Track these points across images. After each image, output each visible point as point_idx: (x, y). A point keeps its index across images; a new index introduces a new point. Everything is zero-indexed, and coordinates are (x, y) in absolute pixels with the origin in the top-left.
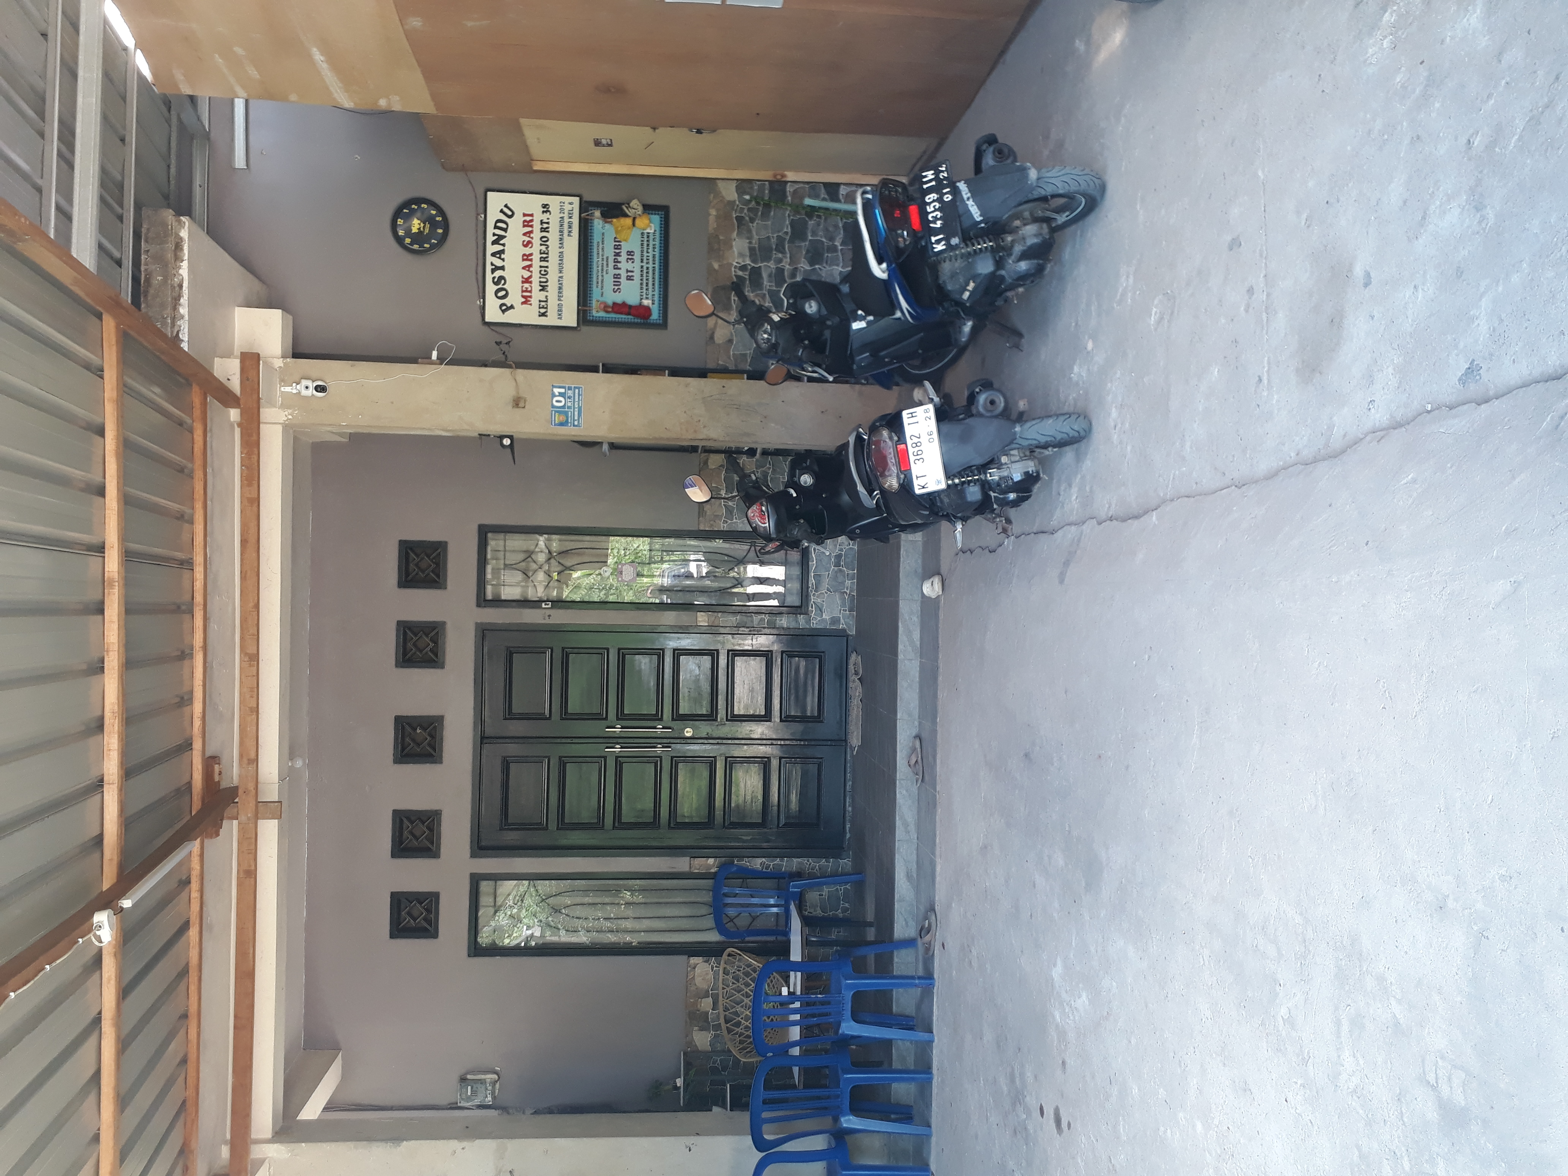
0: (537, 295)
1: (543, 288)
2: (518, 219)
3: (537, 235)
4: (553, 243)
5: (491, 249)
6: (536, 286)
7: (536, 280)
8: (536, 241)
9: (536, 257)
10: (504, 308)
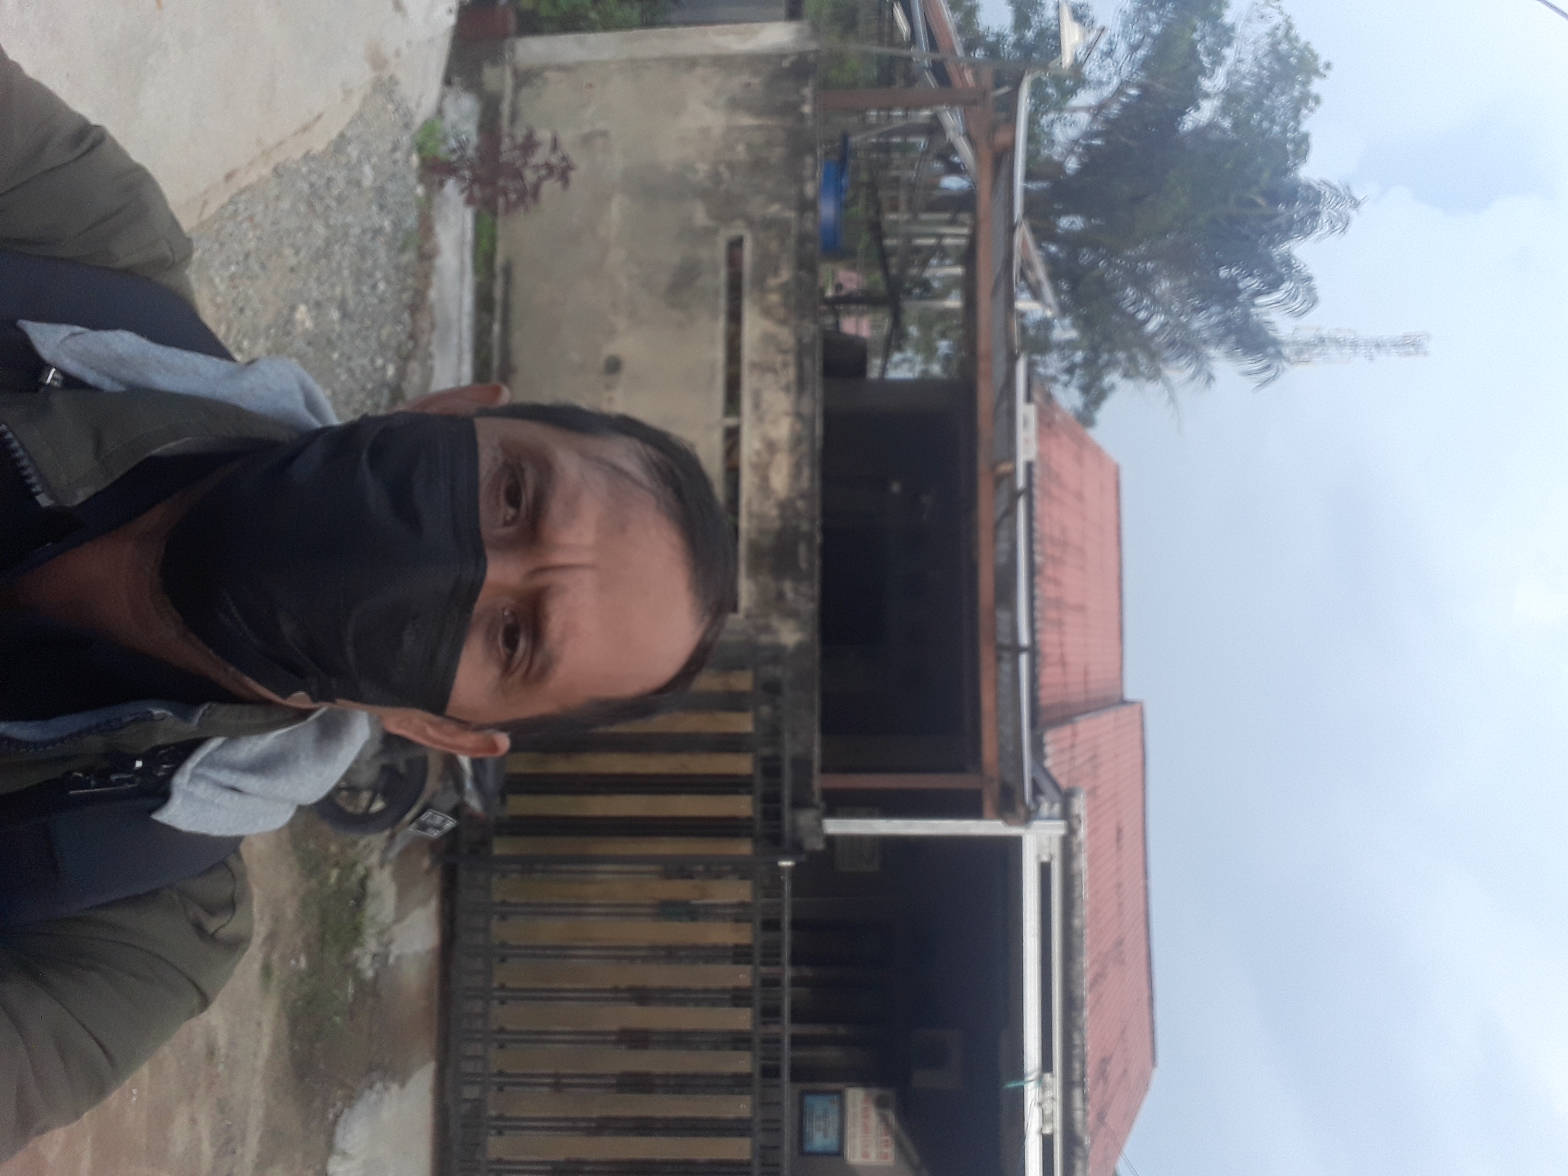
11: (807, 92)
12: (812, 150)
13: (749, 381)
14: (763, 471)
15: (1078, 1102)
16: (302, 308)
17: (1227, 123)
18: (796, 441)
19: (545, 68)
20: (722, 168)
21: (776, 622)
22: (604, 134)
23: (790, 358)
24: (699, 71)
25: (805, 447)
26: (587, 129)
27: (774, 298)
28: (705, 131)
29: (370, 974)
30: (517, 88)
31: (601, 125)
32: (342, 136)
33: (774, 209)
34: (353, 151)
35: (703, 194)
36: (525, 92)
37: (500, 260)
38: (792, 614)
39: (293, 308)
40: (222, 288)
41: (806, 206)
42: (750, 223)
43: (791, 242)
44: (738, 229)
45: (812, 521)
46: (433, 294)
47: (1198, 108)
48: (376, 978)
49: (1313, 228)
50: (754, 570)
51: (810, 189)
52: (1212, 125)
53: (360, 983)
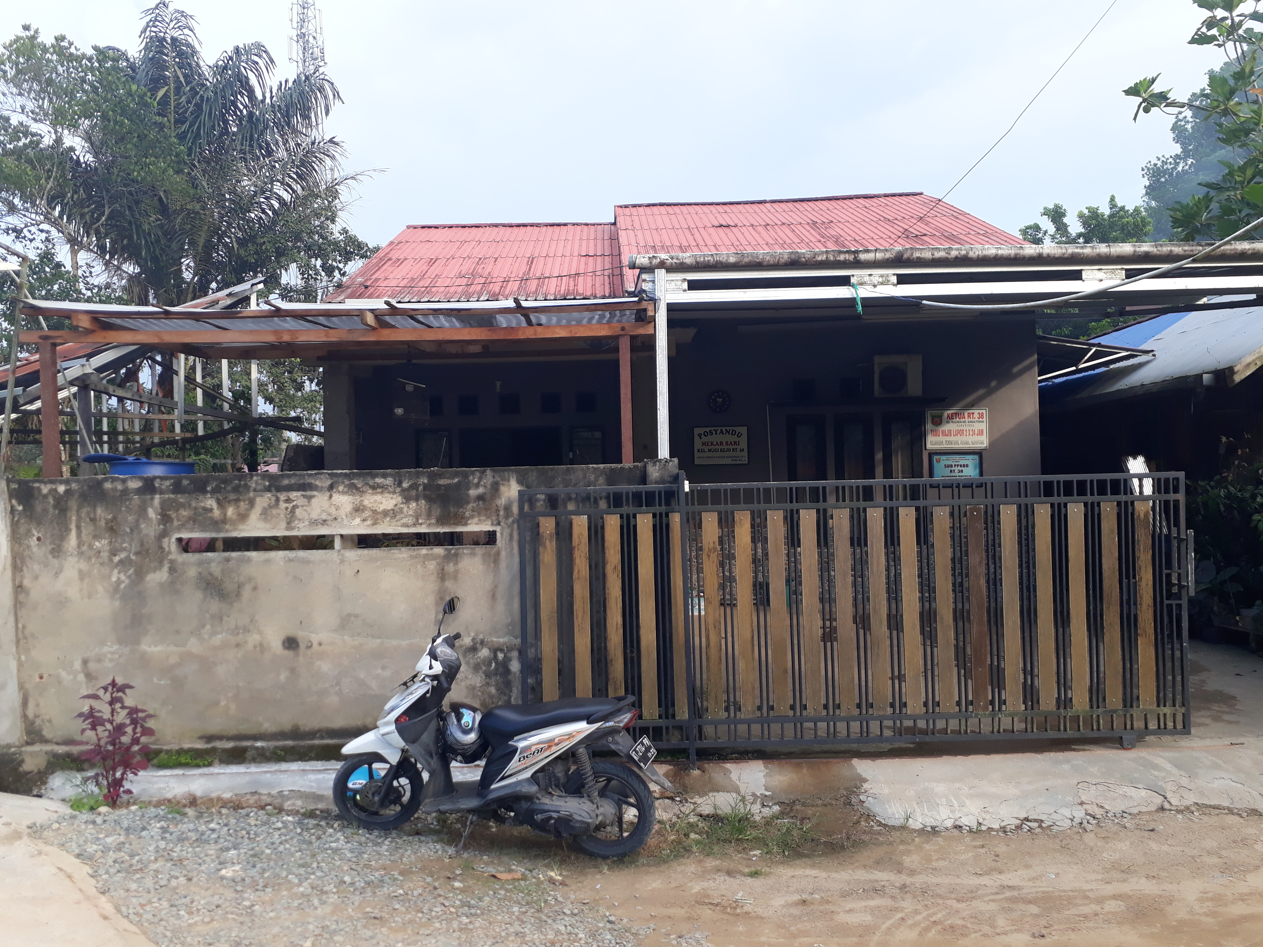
0: (706, 448)
1: (709, 450)
2: (737, 439)
3: (731, 447)
4: (728, 454)
5: (724, 429)
6: (710, 447)
7: (713, 447)
8: (728, 447)
9: (722, 447)
10: (700, 435)
11: (45, 489)
12: (100, 483)
13: (303, 530)
14: (377, 516)
15: (870, 256)
16: (223, 872)
17: (86, 123)
18: (353, 489)
19: (25, 716)
20: (116, 559)
21: (502, 501)
22: (85, 662)
23: (283, 496)
24: (26, 583)
25: (358, 482)
26: (81, 677)
27: (231, 511)
28: (82, 575)
29: (776, 808)
30: (45, 741)
31: (78, 665)
32: (78, 856)
33: (151, 513)
34: (92, 848)
35: (140, 574)
36: (47, 733)
37: (200, 745)
38: (495, 487)
39: (222, 878)
40: (197, 918)
41: (149, 487)
42: (164, 534)
43: (182, 499)
44: (171, 544)
45: (418, 475)
46: (227, 795)
47: (72, 149)
48: (780, 803)
49: (189, 45)
50: (462, 520)
51: (134, 484)
52: (88, 138)
53: (782, 815)
